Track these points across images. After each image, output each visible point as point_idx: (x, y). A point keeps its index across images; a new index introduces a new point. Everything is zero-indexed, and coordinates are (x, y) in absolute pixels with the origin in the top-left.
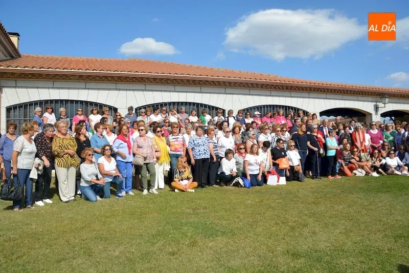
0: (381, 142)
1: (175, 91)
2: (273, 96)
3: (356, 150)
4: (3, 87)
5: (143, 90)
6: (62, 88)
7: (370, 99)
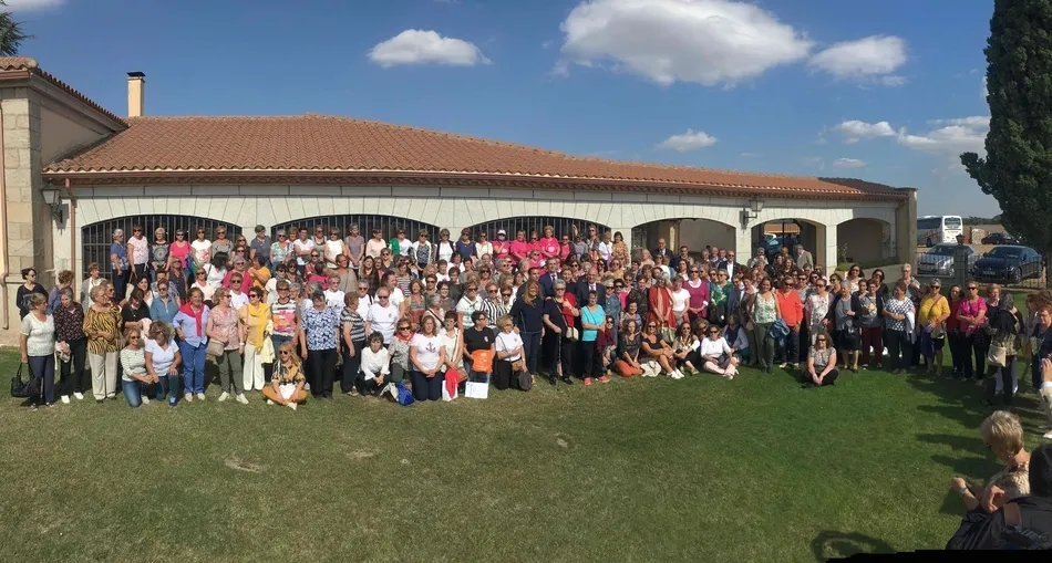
0: (706, 303)
1: (341, 196)
2: (538, 200)
3: (653, 324)
4: (78, 198)
5: (285, 196)
6: (157, 197)
7: (733, 202)
